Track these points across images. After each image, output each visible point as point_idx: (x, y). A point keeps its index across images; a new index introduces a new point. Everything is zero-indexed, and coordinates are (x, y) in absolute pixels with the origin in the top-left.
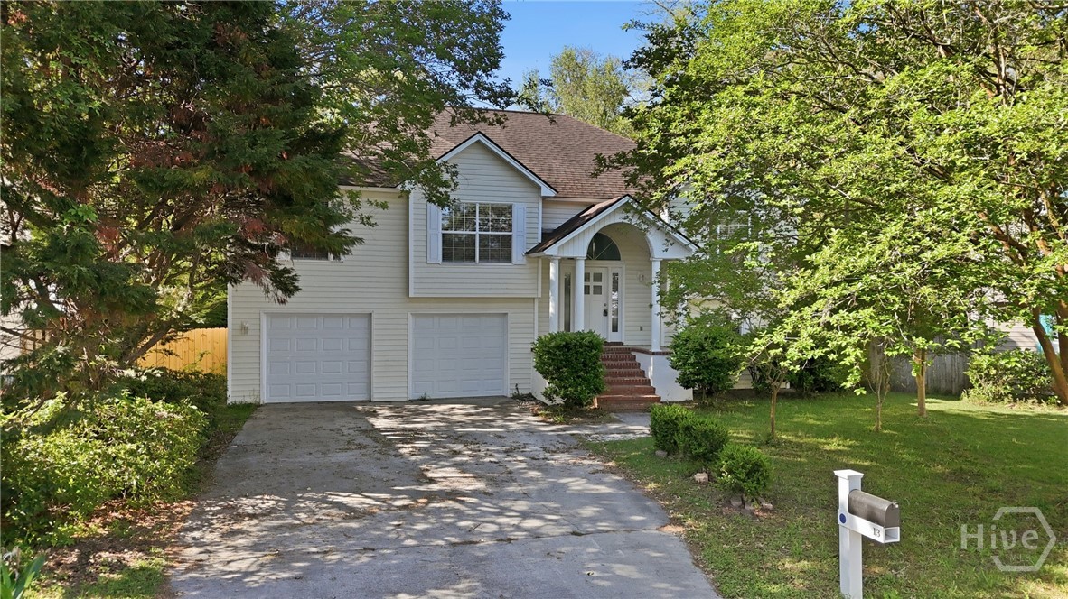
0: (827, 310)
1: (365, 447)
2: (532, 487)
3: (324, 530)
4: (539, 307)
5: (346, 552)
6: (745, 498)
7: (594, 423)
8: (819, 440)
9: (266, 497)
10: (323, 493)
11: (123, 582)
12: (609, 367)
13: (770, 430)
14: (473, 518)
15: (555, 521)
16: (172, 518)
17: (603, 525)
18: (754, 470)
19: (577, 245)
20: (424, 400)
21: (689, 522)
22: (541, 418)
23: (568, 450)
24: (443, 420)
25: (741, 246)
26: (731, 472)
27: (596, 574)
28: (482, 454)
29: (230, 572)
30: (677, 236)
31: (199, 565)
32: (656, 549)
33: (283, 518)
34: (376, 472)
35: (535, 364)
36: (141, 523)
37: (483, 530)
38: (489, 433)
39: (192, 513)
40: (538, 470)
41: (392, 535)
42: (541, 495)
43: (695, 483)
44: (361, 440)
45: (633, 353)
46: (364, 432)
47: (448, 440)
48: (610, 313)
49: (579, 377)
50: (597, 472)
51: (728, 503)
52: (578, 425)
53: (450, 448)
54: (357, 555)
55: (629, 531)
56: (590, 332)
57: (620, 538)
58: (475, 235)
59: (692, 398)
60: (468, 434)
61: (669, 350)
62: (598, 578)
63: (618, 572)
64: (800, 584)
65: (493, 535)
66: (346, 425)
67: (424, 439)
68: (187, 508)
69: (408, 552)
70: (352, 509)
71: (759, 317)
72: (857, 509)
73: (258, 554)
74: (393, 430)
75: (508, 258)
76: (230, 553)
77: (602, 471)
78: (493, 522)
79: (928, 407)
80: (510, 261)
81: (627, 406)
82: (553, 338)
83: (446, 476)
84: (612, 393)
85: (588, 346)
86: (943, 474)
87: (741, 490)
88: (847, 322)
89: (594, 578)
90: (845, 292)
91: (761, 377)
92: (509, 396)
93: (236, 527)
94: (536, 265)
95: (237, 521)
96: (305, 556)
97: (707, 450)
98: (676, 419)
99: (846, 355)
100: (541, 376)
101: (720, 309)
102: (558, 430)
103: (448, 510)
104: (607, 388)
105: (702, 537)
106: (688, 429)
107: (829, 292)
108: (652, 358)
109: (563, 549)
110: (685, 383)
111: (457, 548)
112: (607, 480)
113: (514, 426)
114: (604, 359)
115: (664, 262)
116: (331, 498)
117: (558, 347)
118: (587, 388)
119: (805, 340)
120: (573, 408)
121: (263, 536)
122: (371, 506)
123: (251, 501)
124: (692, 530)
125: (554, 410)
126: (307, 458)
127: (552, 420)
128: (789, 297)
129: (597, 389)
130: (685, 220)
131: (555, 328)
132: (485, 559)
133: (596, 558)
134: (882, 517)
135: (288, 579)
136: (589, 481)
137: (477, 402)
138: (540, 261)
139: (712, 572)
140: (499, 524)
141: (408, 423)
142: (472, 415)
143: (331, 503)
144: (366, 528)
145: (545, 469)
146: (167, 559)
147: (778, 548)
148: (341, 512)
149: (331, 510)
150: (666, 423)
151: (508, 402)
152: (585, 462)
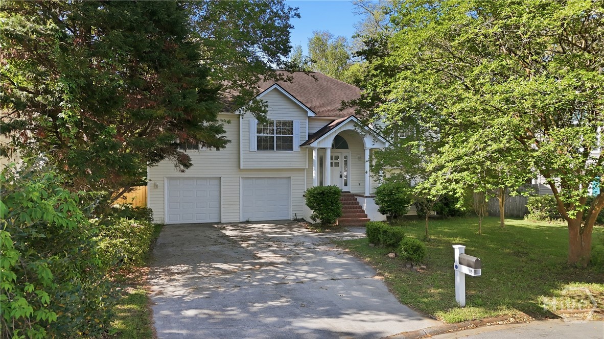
0: (449, 172)
1: (224, 244)
2: (309, 261)
3: (214, 279)
4: (307, 174)
5: (227, 287)
6: (413, 264)
7: (337, 232)
8: (450, 239)
9: (182, 265)
10: (209, 263)
11: (129, 299)
12: (344, 204)
13: (425, 234)
14: (283, 273)
15: (323, 274)
16: (141, 274)
17: (345, 276)
18: (417, 249)
19: (327, 141)
20: (248, 222)
21: (386, 274)
22: (309, 230)
23: (325, 244)
24: (260, 231)
25: (410, 143)
26: (406, 251)
27: (344, 295)
28: (283, 246)
29: (176, 295)
30: (380, 138)
31: (161, 293)
32: (371, 285)
33: (193, 274)
34: (233, 255)
35: (306, 202)
36: (128, 276)
37: (289, 278)
38: (284, 237)
39: (150, 272)
40: (312, 253)
41: (248, 281)
42: (314, 264)
43: (389, 258)
44: (221, 240)
45: (356, 197)
46: (222, 237)
47: (264, 241)
48: (343, 177)
49: (329, 209)
50: (341, 253)
51: (405, 266)
52: (328, 233)
53: (266, 244)
54: (233, 289)
55: (358, 278)
56: (334, 186)
57: (354, 281)
58: (274, 137)
59: (386, 220)
60: (274, 237)
61: (374, 195)
62: (345, 297)
63: (354, 295)
64: (438, 298)
65: (294, 280)
66: (212, 234)
67: (252, 240)
68: (146, 270)
69: (256, 287)
70: (225, 270)
71: (419, 177)
72: (462, 262)
73: (187, 288)
74: (235, 236)
75: (291, 148)
76: (173, 288)
77: (343, 253)
78: (293, 275)
79: (506, 223)
80: (292, 150)
81: (353, 224)
82: (316, 189)
83: (266, 256)
84: (346, 217)
85: (333, 193)
86: (509, 253)
87: (411, 259)
88: (457, 178)
89: (343, 297)
90: (456, 164)
91: (421, 208)
92: (292, 220)
93: (172, 277)
94: (305, 152)
95: (172, 275)
96: (208, 289)
97: (394, 243)
98: (379, 227)
99: (457, 193)
100: (309, 209)
101: (400, 173)
102: (319, 235)
103: (271, 270)
104: (343, 215)
105: (392, 280)
106: (385, 232)
107: (449, 164)
108: (366, 199)
109: (328, 286)
110: (383, 211)
111: (278, 286)
112: (345, 257)
113: (296, 234)
114: (341, 200)
115: (371, 150)
116: (213, 266)
117: (318, 194)
118: (333, 214)
119: (439, 186)
120: (325, 225)
121: (186, 281)
122: (234, 269)
123: (176, 267)
124: (388, 278)
125: (316, 226)
126: (197, 249)
127: (315, 231)
128: (430, 167)
129: (338, 215)
130: (383, 130)
131: (316, 184)
132: (292, 290)
133: (343, 289)
134: (473, 264)
135: (203, 298)
136: (337, 257)
137: (276, 222)
138: (307, 150)
139: (398, 294)
140: (296, 276)
141: (242, 233)
142: (274, 229)
143: (214, 267)
144: (234, 278)
145: (314, 253)
146: (146, 290)
147: (429, 284)
148: (220, 271)
149: (215, 271)
150: (374, 230)
151: (292, 223)
152: (334, 249)
